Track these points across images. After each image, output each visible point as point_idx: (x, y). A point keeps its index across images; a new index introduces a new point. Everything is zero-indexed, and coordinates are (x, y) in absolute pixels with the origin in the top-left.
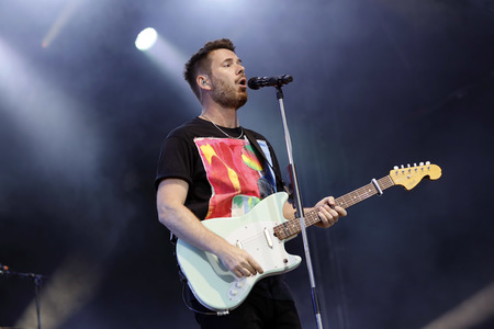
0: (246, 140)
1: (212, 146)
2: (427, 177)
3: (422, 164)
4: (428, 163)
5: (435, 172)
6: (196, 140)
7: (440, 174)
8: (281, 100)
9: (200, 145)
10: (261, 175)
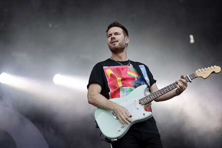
1: (112, 70)
4: (215, 66)
6: (104, 67)
7: (220, 70)
9: (105, 70)
10: (136, 79)
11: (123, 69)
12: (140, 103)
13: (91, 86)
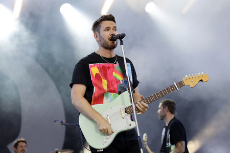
0: (117, 64)
6: (89, 65)
8: (122, 45)
9: (91, 67)
10: (121, 82)
11: (109, 68)
12: (126, 112)
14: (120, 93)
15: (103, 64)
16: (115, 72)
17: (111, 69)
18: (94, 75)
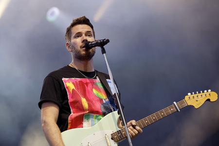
0: (98, 79)
2: (208, 100)
3: (205, 91)
4: (210, 91)
5: (213, 97)
6: (63, 79)
7: (217, 98)
8: (104, 54)
9: (65, 82)
10: (104, 101)
11: (87, 84)
12: (112, 139)
13: (43, 105)
14: (104, 114)
15: (79, 79)
16: (96, 89)
17: (90, 86)
18: (71, 91)
